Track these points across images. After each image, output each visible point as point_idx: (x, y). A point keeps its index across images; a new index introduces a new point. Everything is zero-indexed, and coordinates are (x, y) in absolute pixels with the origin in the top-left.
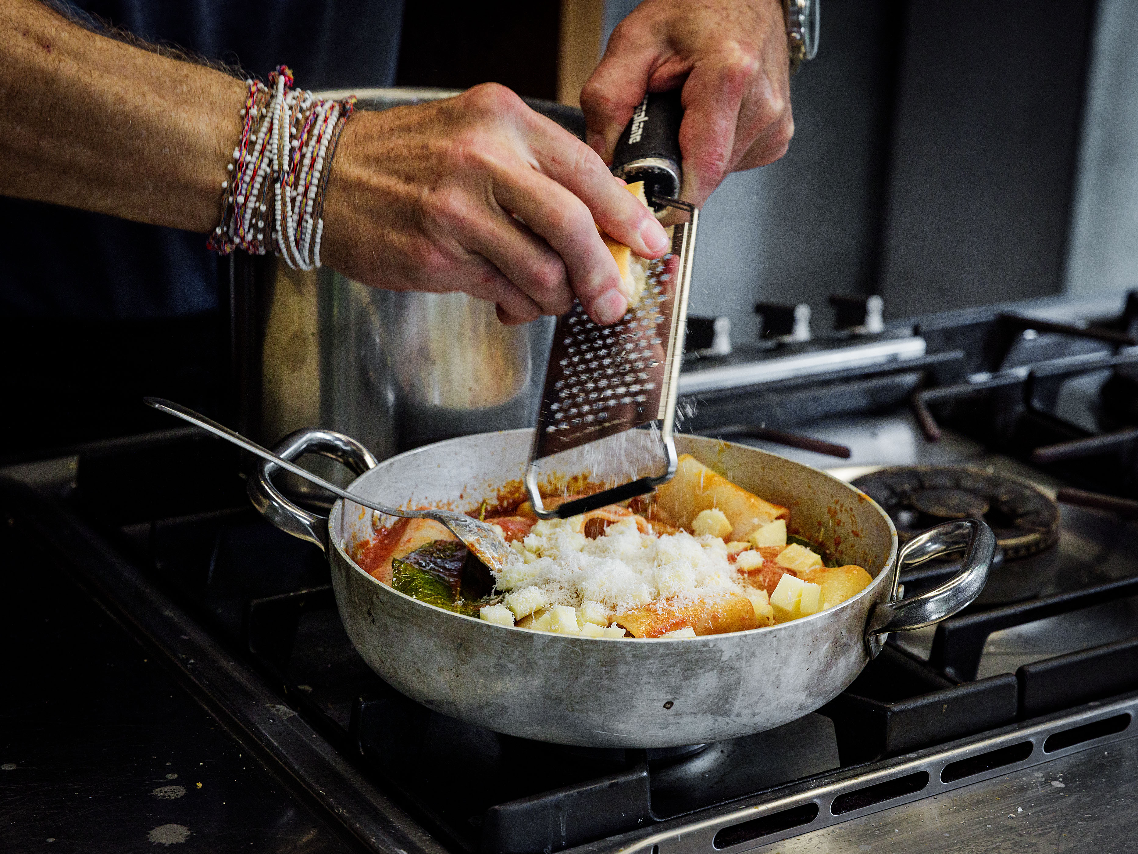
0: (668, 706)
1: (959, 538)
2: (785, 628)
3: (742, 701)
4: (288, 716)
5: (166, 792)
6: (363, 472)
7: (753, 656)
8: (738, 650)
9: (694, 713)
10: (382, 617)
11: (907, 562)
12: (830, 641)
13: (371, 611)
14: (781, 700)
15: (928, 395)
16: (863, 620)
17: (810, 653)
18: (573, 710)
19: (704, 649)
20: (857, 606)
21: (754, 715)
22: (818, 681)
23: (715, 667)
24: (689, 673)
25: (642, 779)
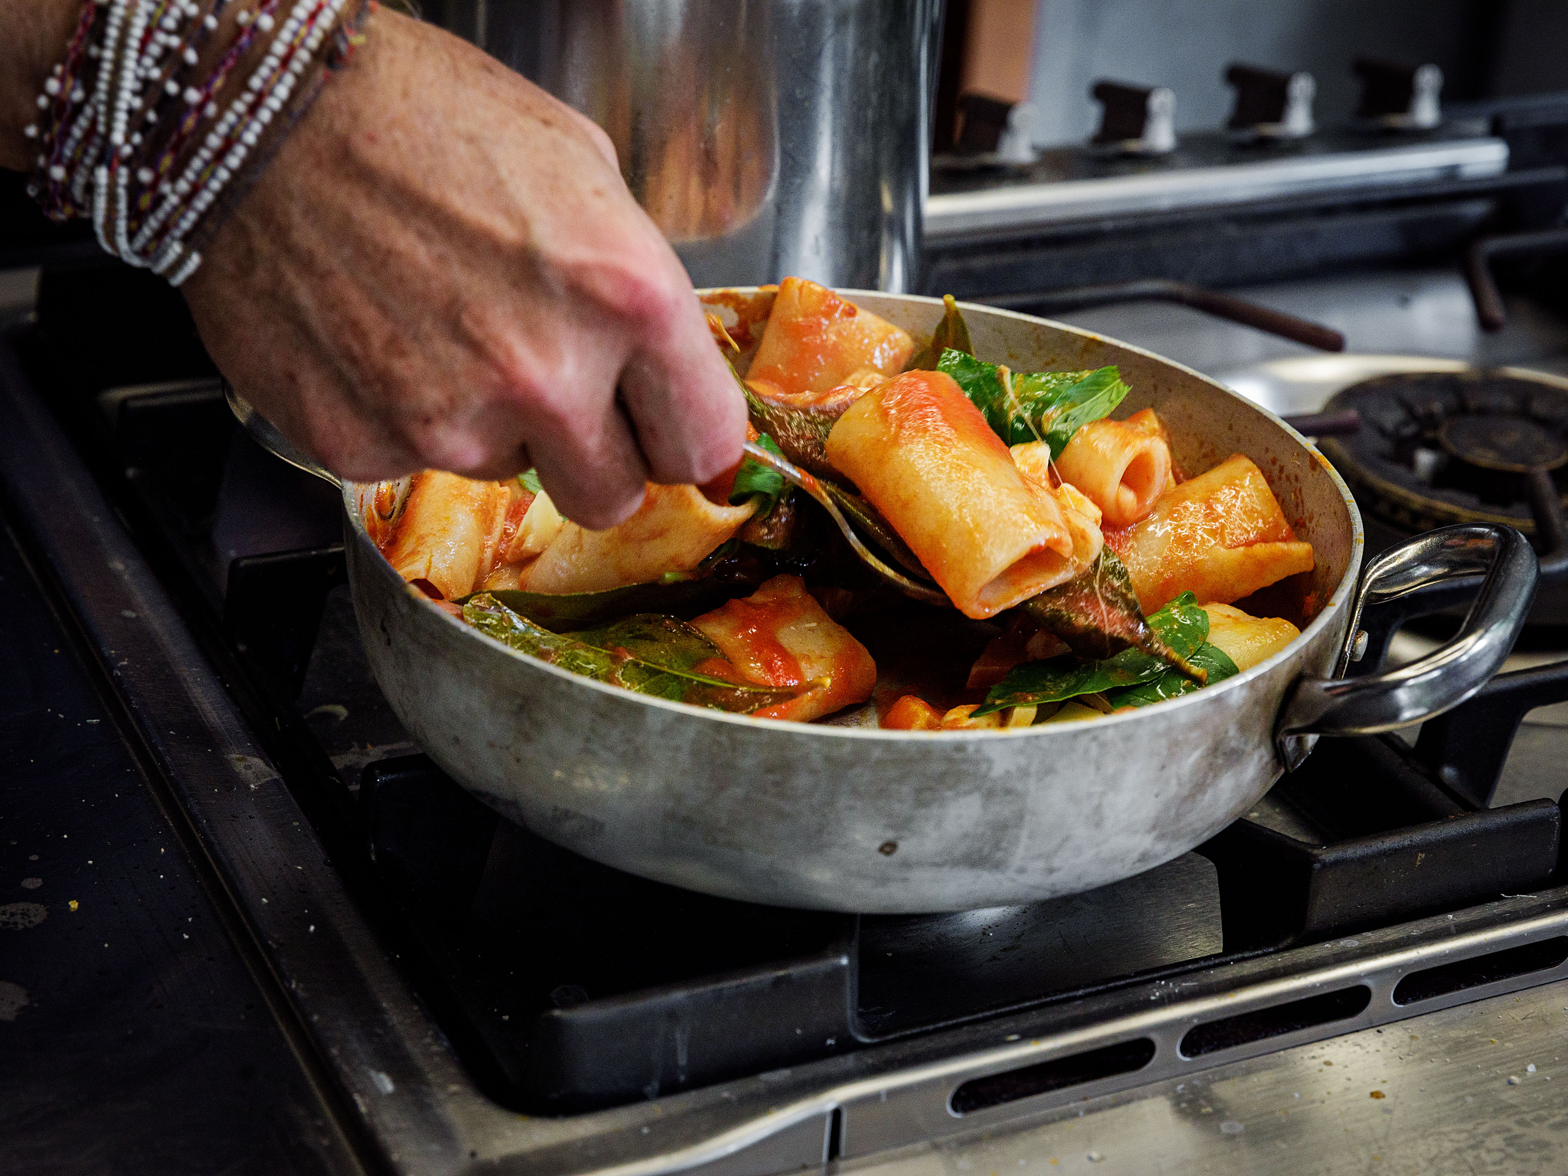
0: (887, 849)
1: (1474, 558)
3: (1028, 847)
4: (264, 780)
5: (12, 914)
7: (1049, 771)
8: (1022, 761)
9: (936, 865)
10: (401, 638)
12: (1204, 747)
14: (1103, 847)
15: (1494, 245)
16: (1274, 706)
17: (1163, 767)
18: (715, 842)
19: (958, 756)
20: (1260, 684)
21: (1051, 871)
22: (1178, 815)
23: (978, 789)
24: (927, 795)
25: (835, 971)
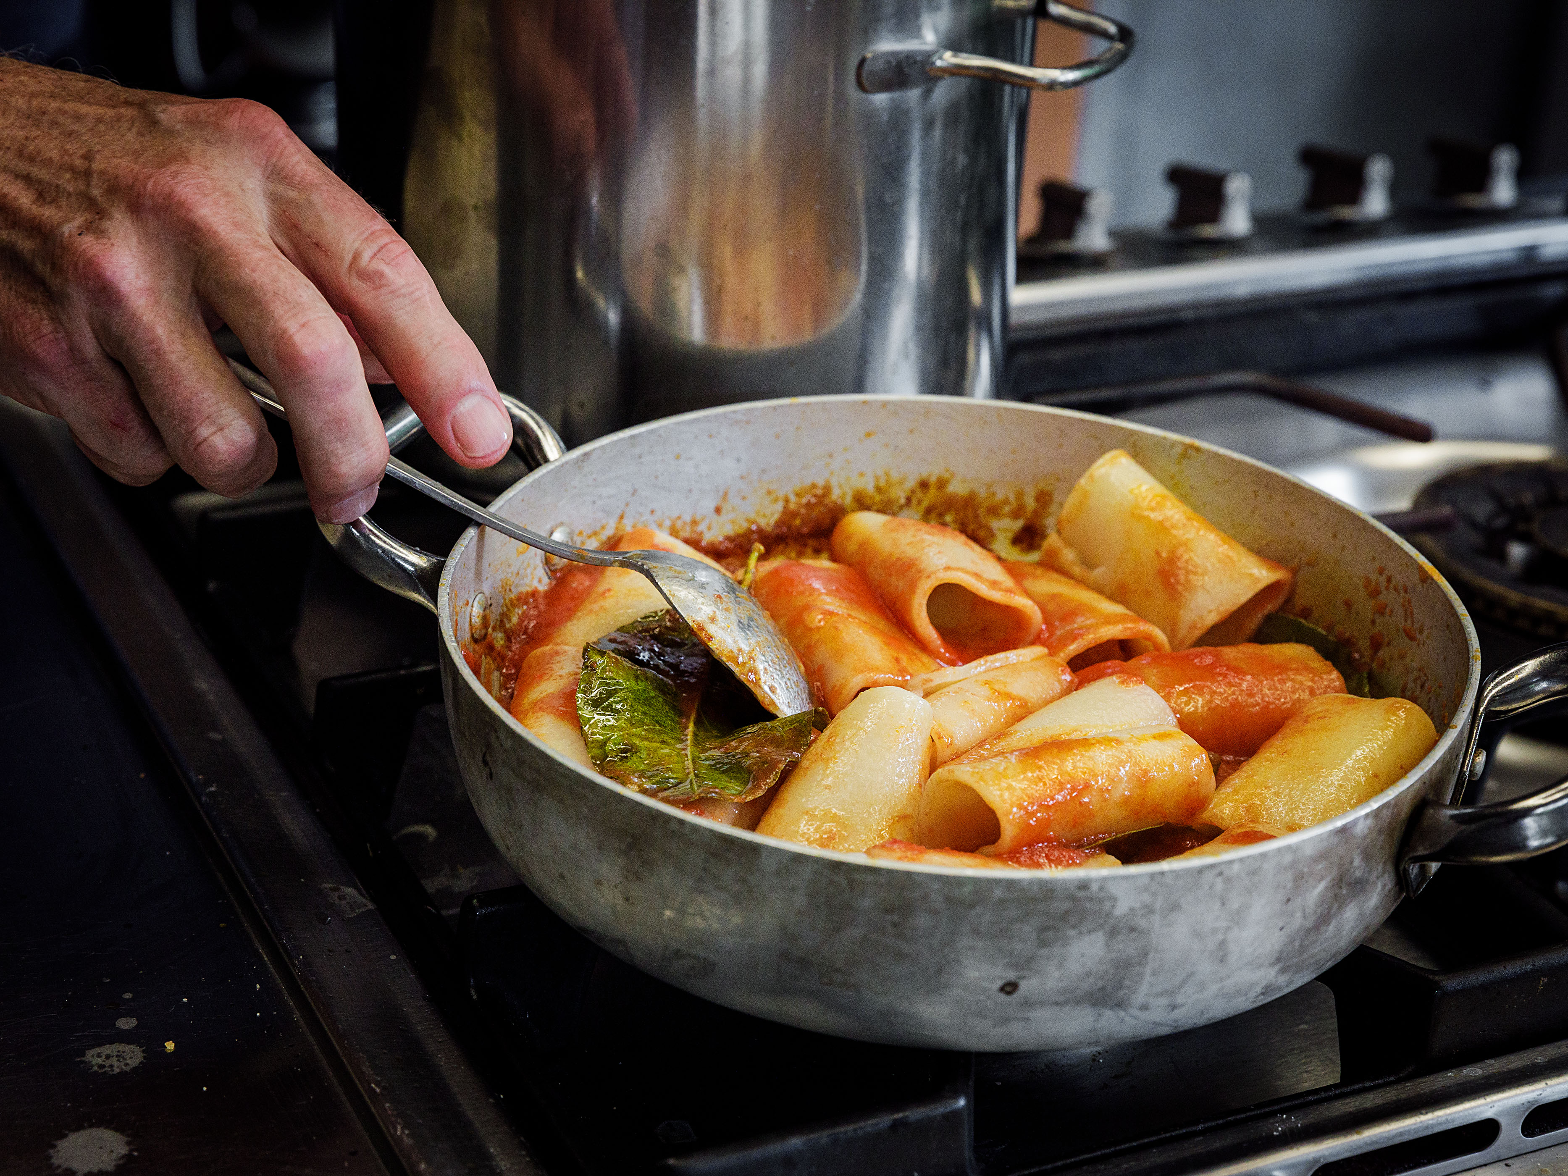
0: (1008, 989)
2: (1242, 860)
3: (1151, 985)
4: (359, 911)
5: (108, 1057)
6: (538, 465)
7: (1175, 907)
8: (1146, 898)
9: (1058, 1004)
10: (503, 773)
11: (1498, 709)
12: (1329, 878)
14: (1227, 982)
16: (1397, 835)
17: (1289, 900)
18: (831, 982)
19: (1081, 894)
20: (1385, 813)
21: (1174, 1007)
22: (1301, 946)
23: (1101, 926)
24: (1050, 934)
25: (957, 1113)
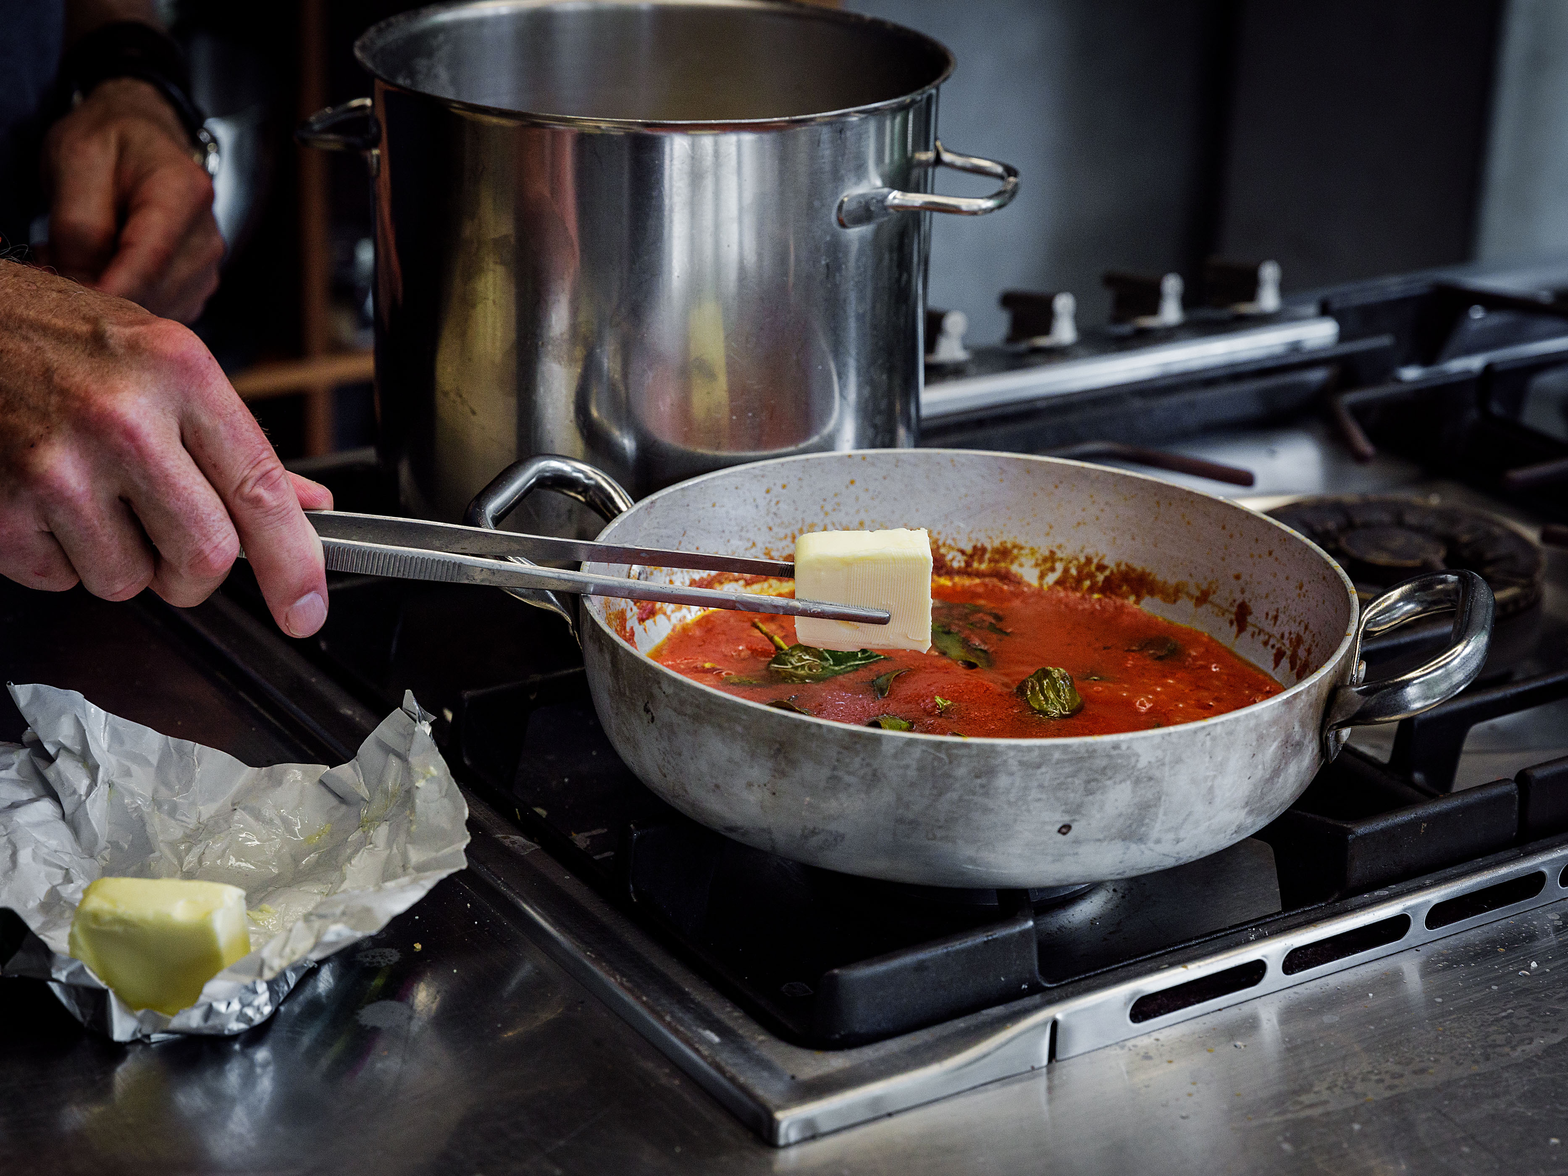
0: (1064, 830)
1: (1441, 596)
2: (1223, 723)
3: (1163, 822)
4: (529, 851)
5: (374, 957)
6: (615, 516)
7: (1178, 761)
8: (1159, 753)
9: (1099, 840)
10: (665, 713)
11: (1370, 630)
12: (1279, 739)
13: (650, 706)
14: (1212, 821)
17: (1254, 755)
18: (934, 838)
19: (1114, 753)
22: (1261, 793)
23: (1129, 777)
24: (1094, 785)
25: (1028, 931)
